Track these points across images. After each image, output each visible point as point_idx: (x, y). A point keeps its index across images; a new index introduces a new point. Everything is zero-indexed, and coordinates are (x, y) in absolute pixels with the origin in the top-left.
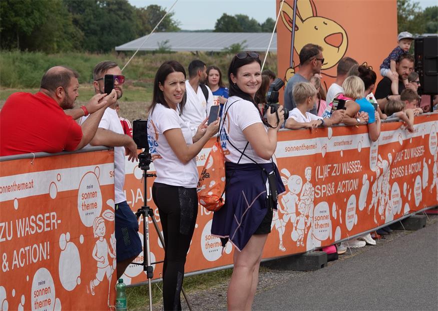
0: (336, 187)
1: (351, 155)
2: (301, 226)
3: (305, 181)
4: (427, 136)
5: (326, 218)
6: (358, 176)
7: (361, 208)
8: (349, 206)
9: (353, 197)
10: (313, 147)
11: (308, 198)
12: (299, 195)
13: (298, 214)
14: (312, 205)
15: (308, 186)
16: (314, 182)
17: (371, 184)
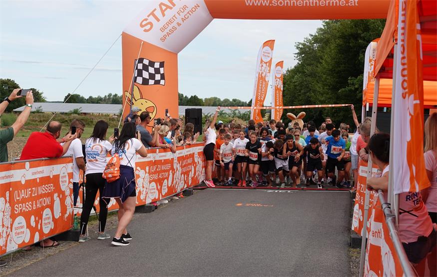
0: (158, 176)
1: (166, 162)
2: (144, 193)
3: (146, 173)
4: (194, 153)
5: (154, 189)
6: (168, 171)
7: (169, 186)
8: (164, 184)
9: (166, 181)
11: (147, 180)
12: (144, 179)
13: (143, 187)
14: (149, 184)
15: (147, 175)
16: (150, 173)
17: (173, 175)
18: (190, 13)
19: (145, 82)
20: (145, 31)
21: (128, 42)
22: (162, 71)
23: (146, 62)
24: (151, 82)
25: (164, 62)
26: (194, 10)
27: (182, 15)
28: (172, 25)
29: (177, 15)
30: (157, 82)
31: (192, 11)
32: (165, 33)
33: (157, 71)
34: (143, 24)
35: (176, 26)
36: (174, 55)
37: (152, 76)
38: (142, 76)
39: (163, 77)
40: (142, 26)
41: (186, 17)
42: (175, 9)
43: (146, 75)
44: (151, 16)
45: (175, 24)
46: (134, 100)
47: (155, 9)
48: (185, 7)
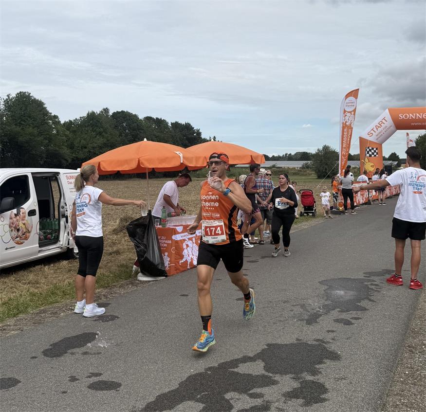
18: (388, 129)
19: (370, 156)
20: (370, 136)
21: (362, 140)
22: (377, 151)
23: (370, 148)
24: (373, 156)
25: (377, 148)
26: (390, 127)
27: (385, 130)
28: (381, 133)
29: (383, 130)
30: (375, 156)
32: (378, 137)
33: (375, 151)
34: (369, 134)
35: (383, 134)
36: (381, 145)
37: (373, 154)
39: (377, 154)
42: (382, 128)
43: (370, 153)
44: (372, 130)
47: (374, 128)
48: (386, 127)
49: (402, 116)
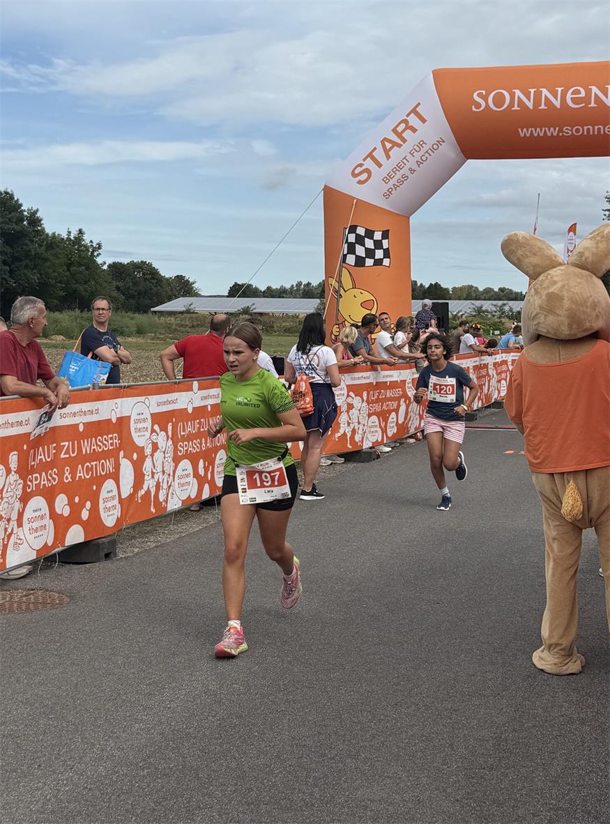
0: (382, 406)
1: (394, 385)
2: (360, 432)
3: (363, 401)
5: (376, 426)
6: (398, 399)
7: (400, 422)
8: (390, 420)
9: (393, 414)
10: (368, 378)
11: (365, 412)
12: (359, 410)
13: (359, 423)
14: (367, 418)
15: (365, 404)
16: (368, 402)
17: (408, 406)
18: (430, 151)
19: (360, 262)
20: (360, 182)
21: (333, 201)
22: (385, 244)
23: (361, 231)
24: (369, 262)
25: (389, 230)
26: (435, 147)
27: (417, 156)
28: (402, 171)
29: (409, 157)
30: (378, 262)
31: (433, 150)
32: (390, 185)
33: (378, 245)
34: (356, 172)
35: (408, 173)
36: (405, 218)
38: (355, 254)
39: (387, 254)
40: (354, 175)
41: (424, 158)
42: (407, 147)
43: (360, 251)
44: (369, 158)
45: (405, 171)
46: (342, 292)
47: (375, 149)
48: (422, 144)
49: (486, 99)
